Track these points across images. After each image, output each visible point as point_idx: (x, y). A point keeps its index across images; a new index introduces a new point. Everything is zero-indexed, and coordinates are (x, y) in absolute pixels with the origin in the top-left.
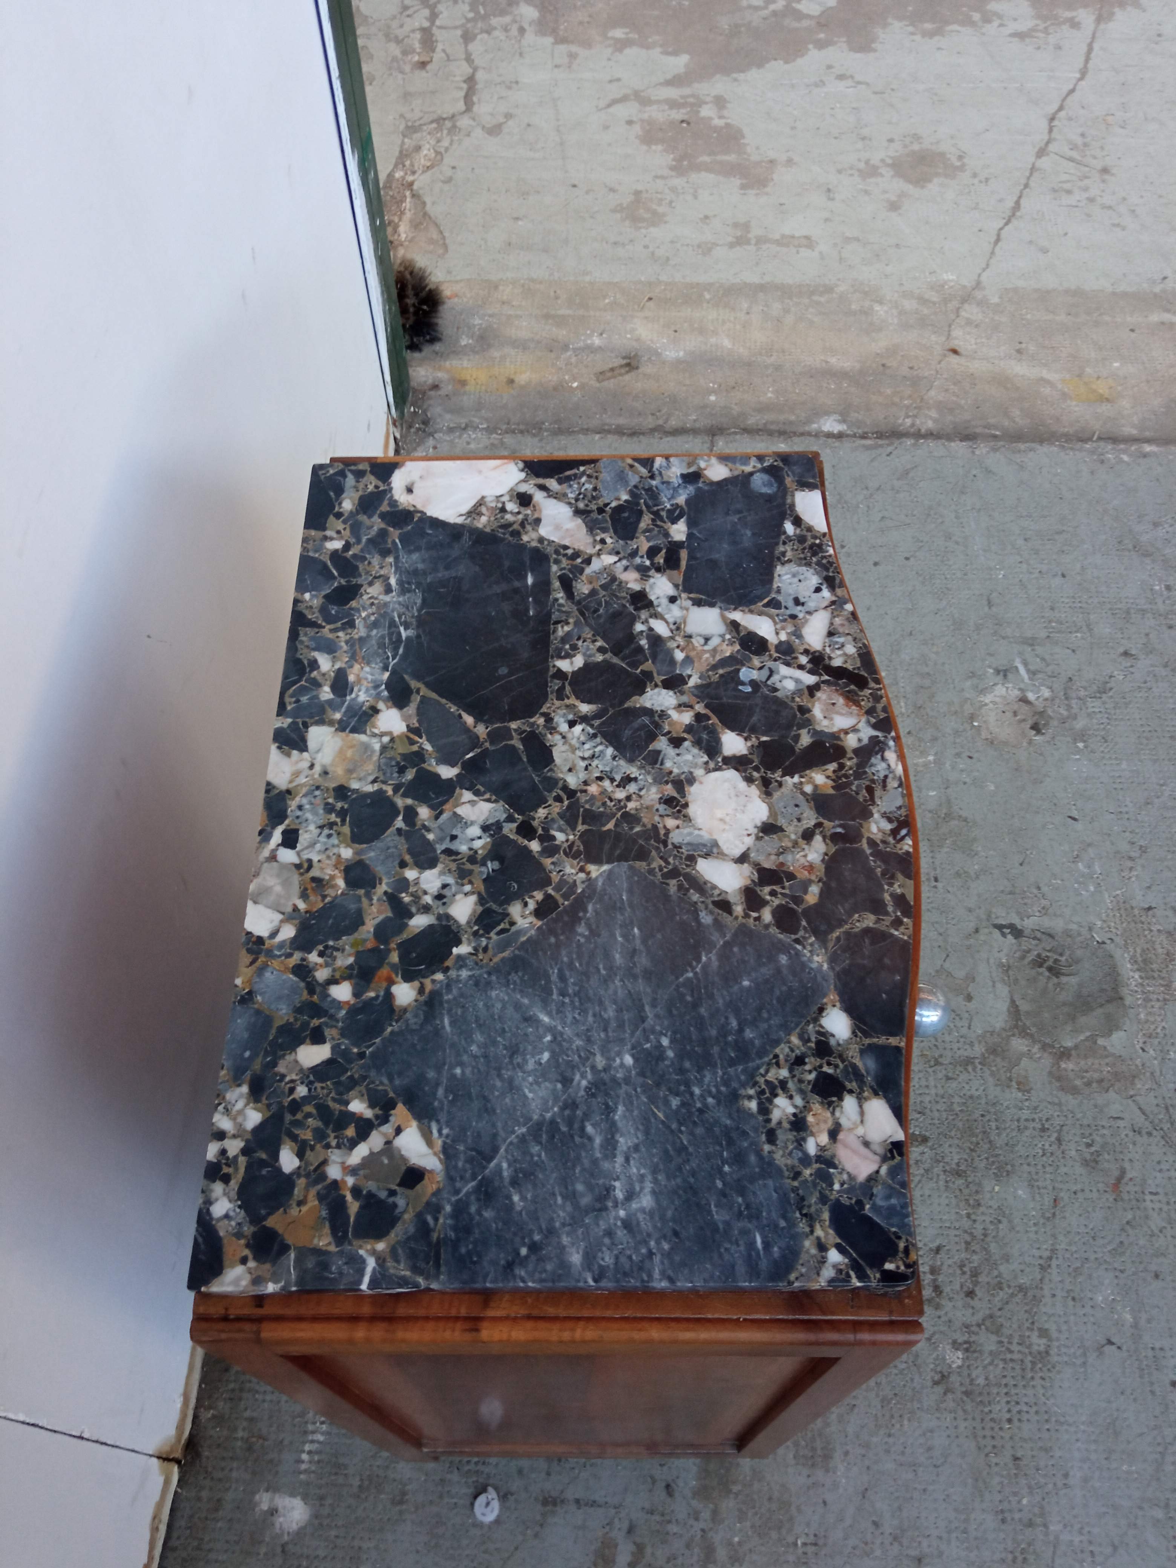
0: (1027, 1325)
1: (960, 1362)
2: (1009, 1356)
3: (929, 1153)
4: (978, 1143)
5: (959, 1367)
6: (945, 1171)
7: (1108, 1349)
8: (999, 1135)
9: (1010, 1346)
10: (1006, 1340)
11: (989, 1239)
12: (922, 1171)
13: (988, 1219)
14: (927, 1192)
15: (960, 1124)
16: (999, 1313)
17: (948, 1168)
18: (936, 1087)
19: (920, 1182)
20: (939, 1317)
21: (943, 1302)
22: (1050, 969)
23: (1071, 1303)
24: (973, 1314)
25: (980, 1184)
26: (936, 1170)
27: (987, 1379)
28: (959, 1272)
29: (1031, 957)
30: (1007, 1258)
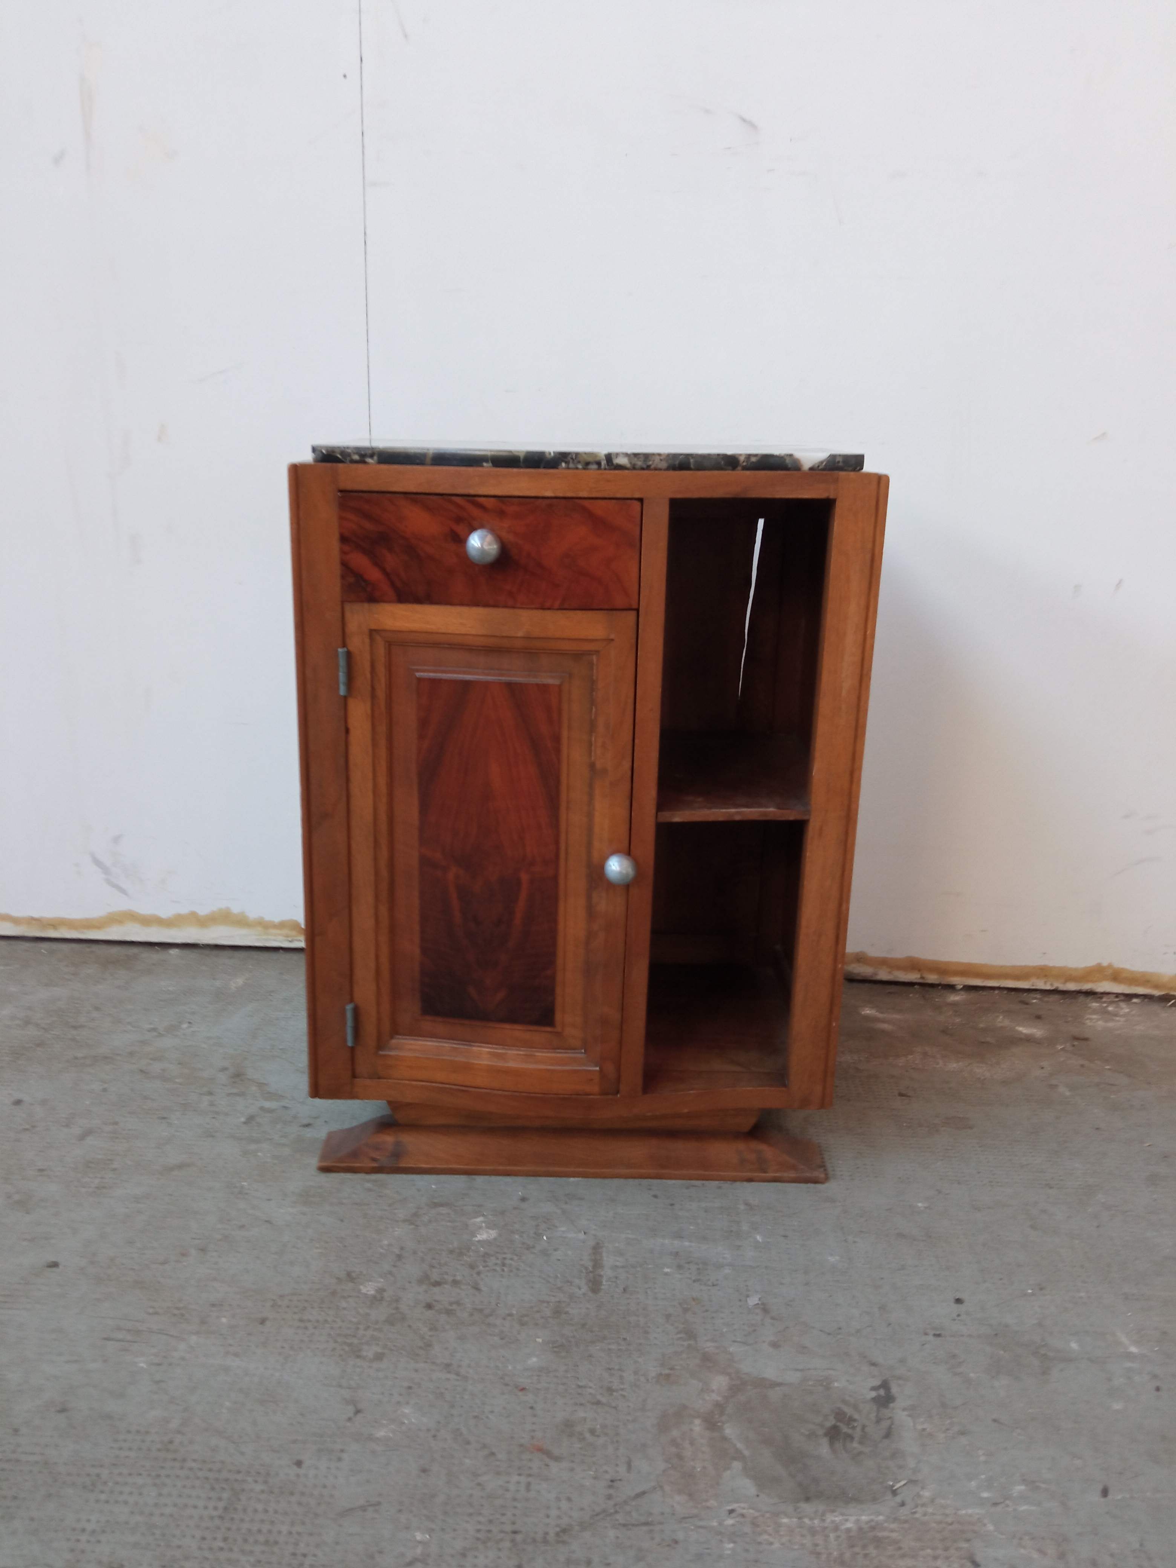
1: (364, 1291)
2: (361, 1327)
3: (579, 1292)
4: (592, 1332)
5: (360, 1290)
6: (560, 1302)
7: (351, 1409)
9: (372, 1328)
10: (377, 1327)
11: (484, 1327)
12: (560, 1285)
13: (505, 1329)
14: (537, 1286)
15: (613, 1319)
16: (405, 1325)
17: (563, 1305)
18: (657, 1305)
19: (549, 1282)
20: (410, 1282)
21: (424, 1286)
22: (835, 1428)
23: (406, 1384)
24: (408, 1305)
25: (544, 1327)
26: (561, 1295)
27: (344, 1309)
28: (452, 1300)
29: (849, 1411)
30: (462, 1338)
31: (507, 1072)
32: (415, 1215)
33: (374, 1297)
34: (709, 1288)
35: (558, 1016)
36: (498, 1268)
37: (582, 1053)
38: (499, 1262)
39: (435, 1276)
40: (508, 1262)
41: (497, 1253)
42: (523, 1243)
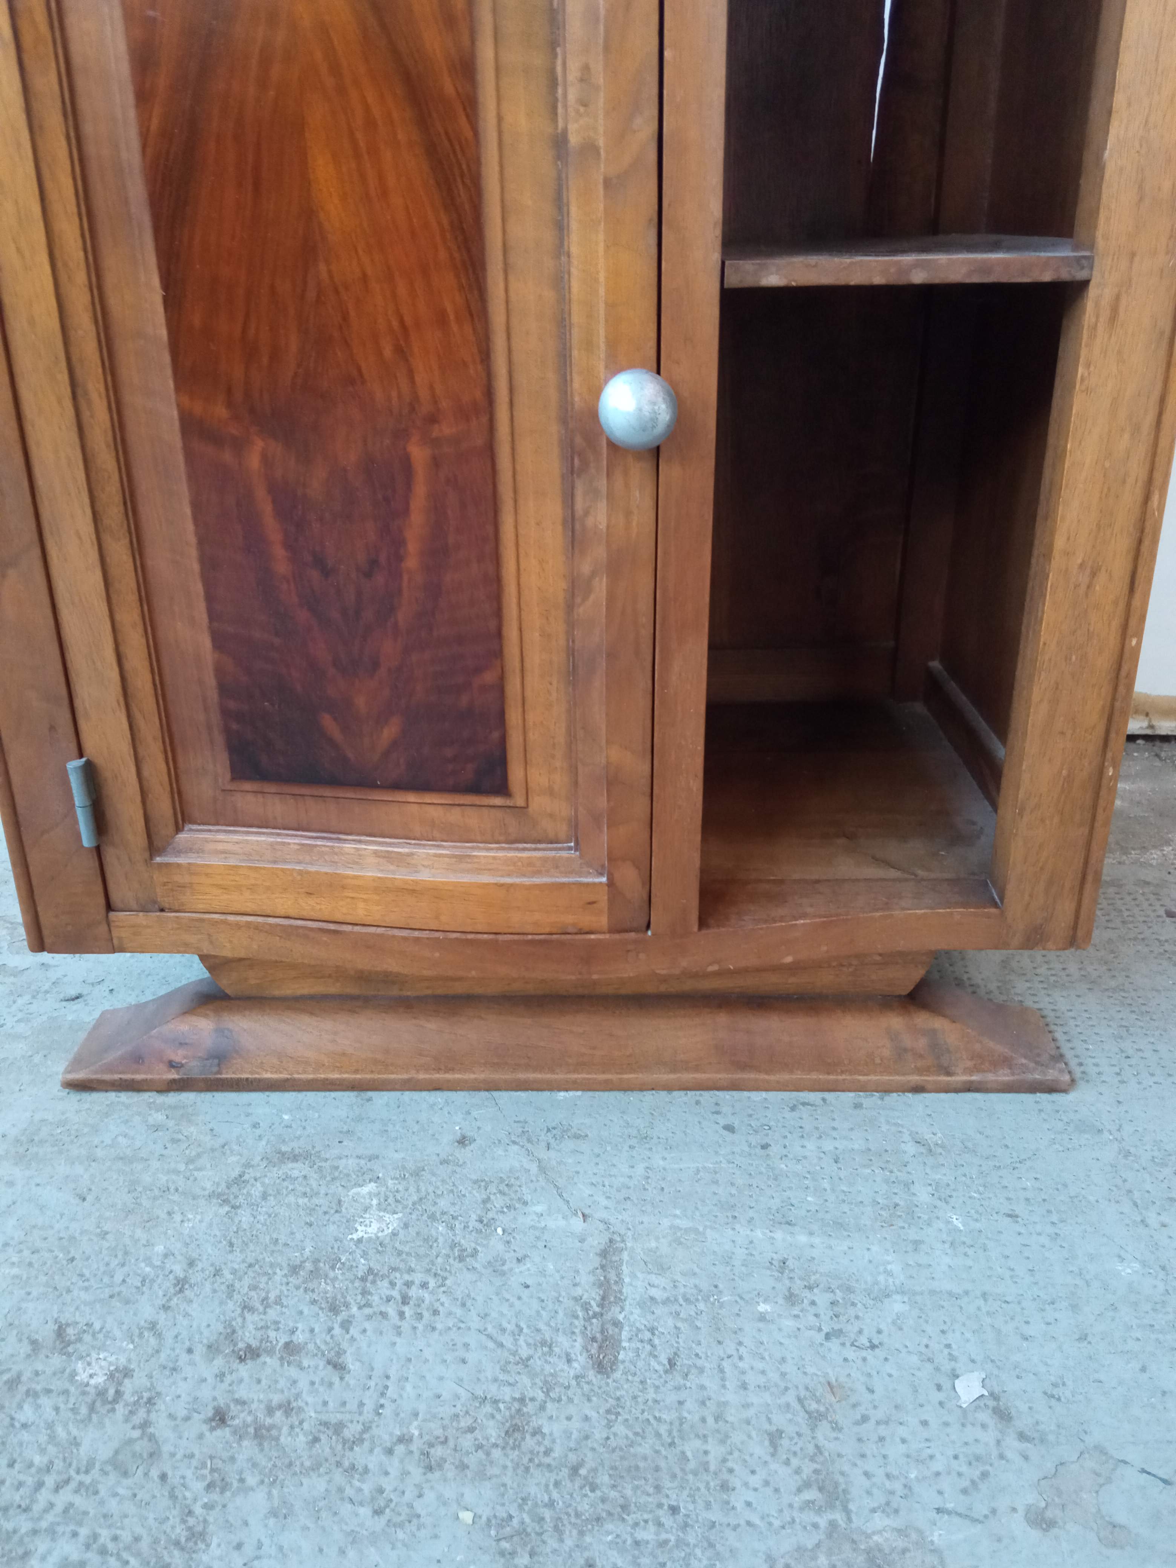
0: (105, 1535)
1: (82, 1377)
3: (567, 1372)
4: (593, 1487)
5: (74, 1374)
6: (522, 1400)
8: (617, 1544)
9: (73, 1485)
10: (87, 1479)
11: (338, 1477)
12: (524, 1352)
13: (388, 1484)
14: (472, 1357)
15: (645, 1448)
16: (155, 1473)
17: (530, 1408)
18: (747, 1406)
19: (501, 1345)
20: (190, 1351)
21: (219, 1362)
24: (171, 1416)
25: (481, 1475)
26: (525, 1380)
28: (276, 1399)
30: (281, 1513)
31: (413, 891)
32: (239, 1181)
33: (101, 1393)
34: (864, 1353)
35: (516, 774)
36: (391, 1310)
37: (570, 848)
38: (395, 1293)
39: (249, 1336)
40: (414, 1292)
41: (394, 1269)
42: (453, 1245)
